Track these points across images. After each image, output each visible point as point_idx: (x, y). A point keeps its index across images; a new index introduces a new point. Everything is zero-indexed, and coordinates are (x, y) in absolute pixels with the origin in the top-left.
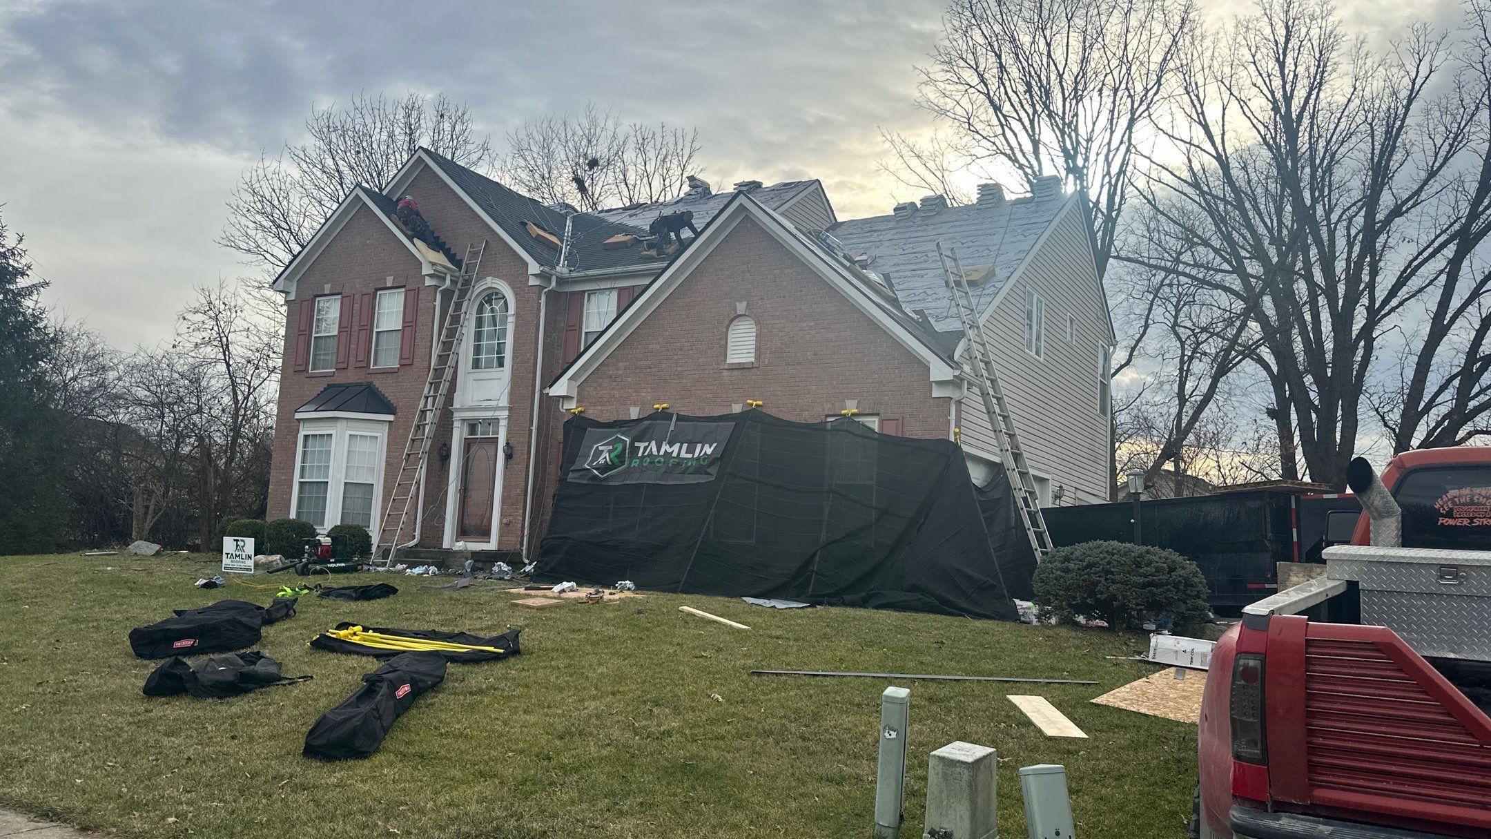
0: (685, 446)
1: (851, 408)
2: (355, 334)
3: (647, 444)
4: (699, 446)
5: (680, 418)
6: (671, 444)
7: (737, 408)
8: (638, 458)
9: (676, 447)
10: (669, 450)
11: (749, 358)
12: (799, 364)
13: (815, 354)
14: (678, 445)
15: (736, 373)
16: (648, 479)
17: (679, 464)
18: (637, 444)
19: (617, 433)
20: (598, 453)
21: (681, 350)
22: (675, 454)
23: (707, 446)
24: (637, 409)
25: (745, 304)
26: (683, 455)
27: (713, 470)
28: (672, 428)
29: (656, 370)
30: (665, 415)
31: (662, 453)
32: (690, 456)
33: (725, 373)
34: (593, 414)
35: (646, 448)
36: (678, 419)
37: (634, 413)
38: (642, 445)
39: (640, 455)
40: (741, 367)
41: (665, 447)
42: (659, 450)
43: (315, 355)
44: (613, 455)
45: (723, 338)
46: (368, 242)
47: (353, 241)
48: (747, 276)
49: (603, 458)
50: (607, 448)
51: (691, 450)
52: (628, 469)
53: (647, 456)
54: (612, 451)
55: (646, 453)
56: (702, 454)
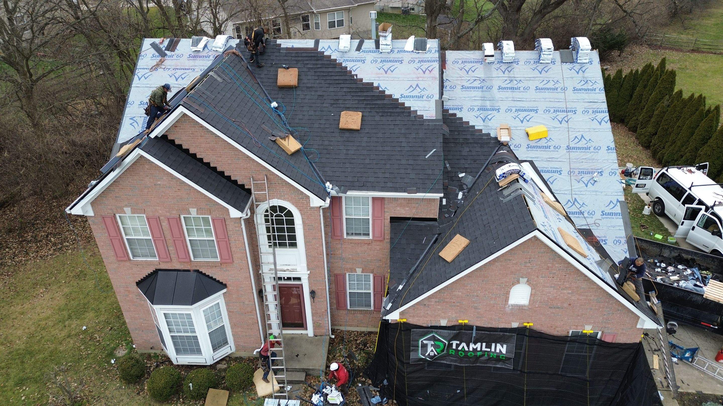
0: (484, 344)
1: (588, 330)
2: (170, 242)
3: (458, 342)
4: (493, 345)
5: (478, 329)
6: (475, 343)
7: (515, 325)
8: (454, 349)
9: (479, 345)
10: (475, 347)
11: (524, 303)
12: (558, 308)
15: (516, 309)
17: (483, 355)
18: (451, 342)
19: (432, 332)
20: (425, 346)
21: (477, 296)
22: (479, 349)
23: (499, 346)
24: (446, 321)
25: (526, 279)
26: (484, 349)
28: (474, 335)
29: (458, 304)
30: (469, 328)
31: (471, 349)
32: (489, 350)
33: (508, 308)
35: (458, 345)
36: (476, 330)
37: (444, 323)
38: (455, 343)
39: (454, 347)
40: (520, 308)
41: (472, 346)
42: (468, 346)
43: (131, 249)
44: (438, 350)
45: (508, 293)
46: (159, 182)
47: (142, 180)
48: (529, 265)
49: (432, 351)
50: (430, 343)
51: (488, 346)
52: (448, 355)
53: (461, 350)
54: (435, 346)
55: (460, 348)
56: (498, 351)
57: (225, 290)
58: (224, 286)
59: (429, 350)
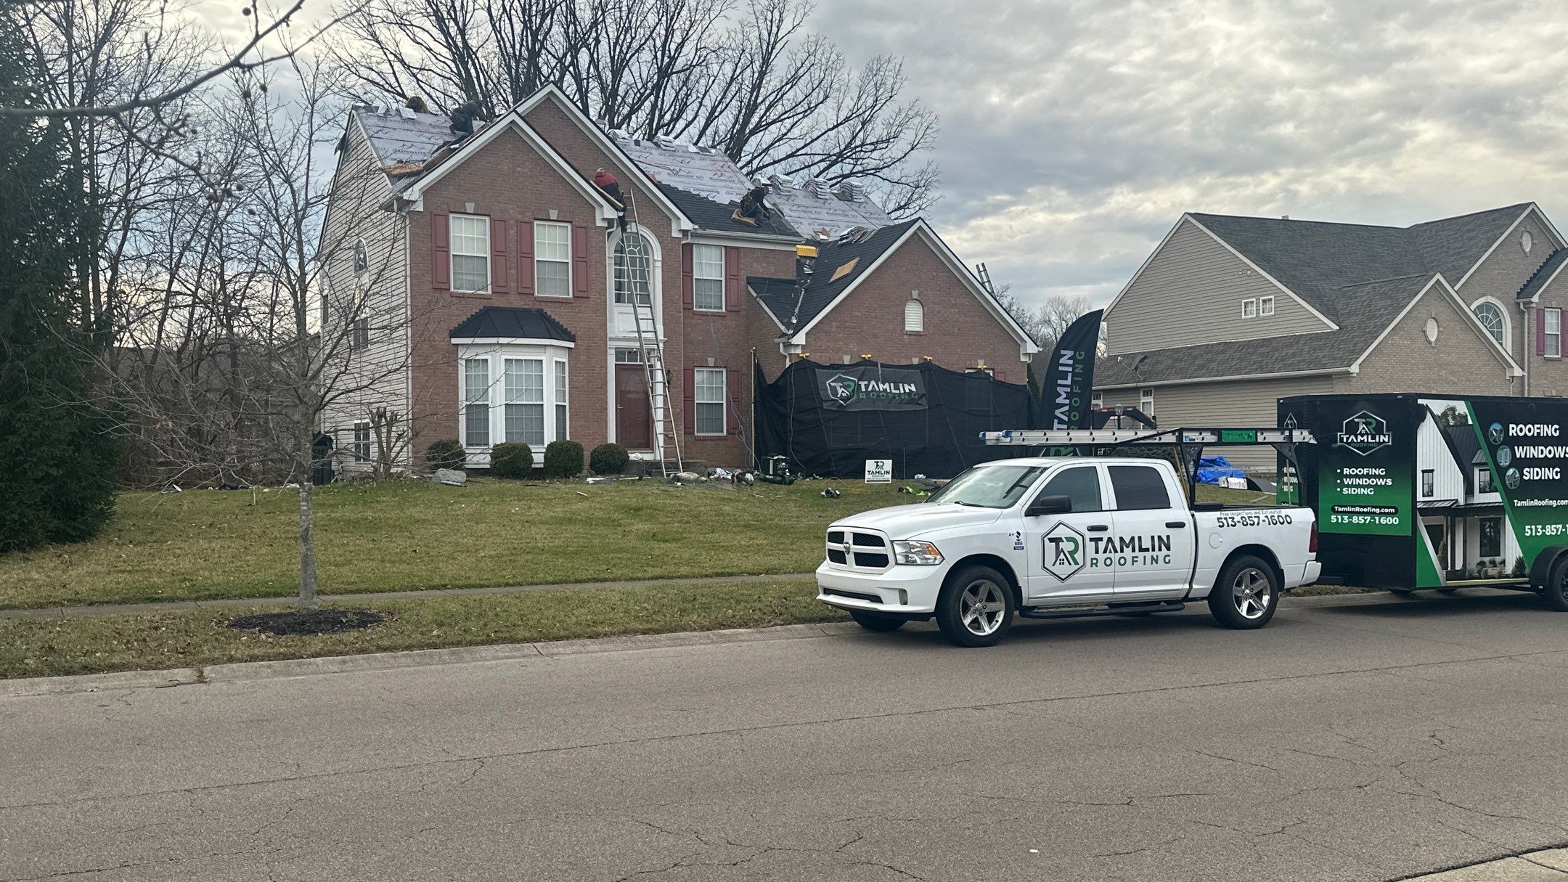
0: (892, 384)
1: (981, 365)
2: (514, 260)
3: (866, 383)
4: (901, 385)
5: (883, 366)
6: (883, 383)
7: (916, 361)
8: (864, 392)
9: (887, 386)
10: (884, 387)
11: (919, 328)
12: (950, 335)
13: (959, 330)
14: (887, 384)
15: (913, 337)
16: (880, 407)
17: (895, 396)
18: (859, 382)
19: (837, 374)
20: (834, 390)
22: (889, 390)
23: (907, 385)
24: (849, 357)
25: (917, 292)
26: (893, 390)
27: (924, 401)
28: (880, 372)
30: (873, 363)
31: (881, 390)
32: (898, 392)
33: (906, 337)
34: (815, 357)
35: (867, 386)
36: (881, 366)
37: (848, 360)
38: (863, 384)
39: (863, 389)
40: (917, 334)
41: (881, 386)
42: (878, 386)
45: (903, 313)
46: (519, 169)
47: (499, 164)
48: (916, 273)
49: (843, 392)
50: (838, 385)
51: (897, 388)
52: (859, 400)
53: (872, 391)
54: (845, 387)
55: (870, 389)
56: (907, 391)
57: (572, 345)
58: (571, 338)
59: (840, 391)
